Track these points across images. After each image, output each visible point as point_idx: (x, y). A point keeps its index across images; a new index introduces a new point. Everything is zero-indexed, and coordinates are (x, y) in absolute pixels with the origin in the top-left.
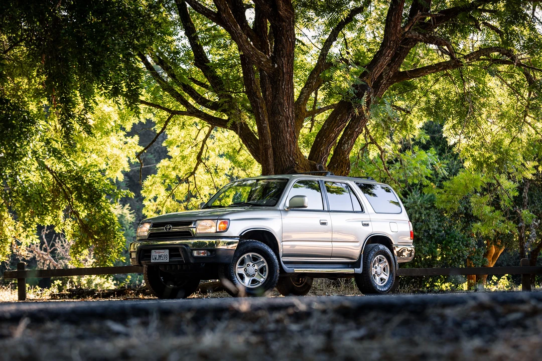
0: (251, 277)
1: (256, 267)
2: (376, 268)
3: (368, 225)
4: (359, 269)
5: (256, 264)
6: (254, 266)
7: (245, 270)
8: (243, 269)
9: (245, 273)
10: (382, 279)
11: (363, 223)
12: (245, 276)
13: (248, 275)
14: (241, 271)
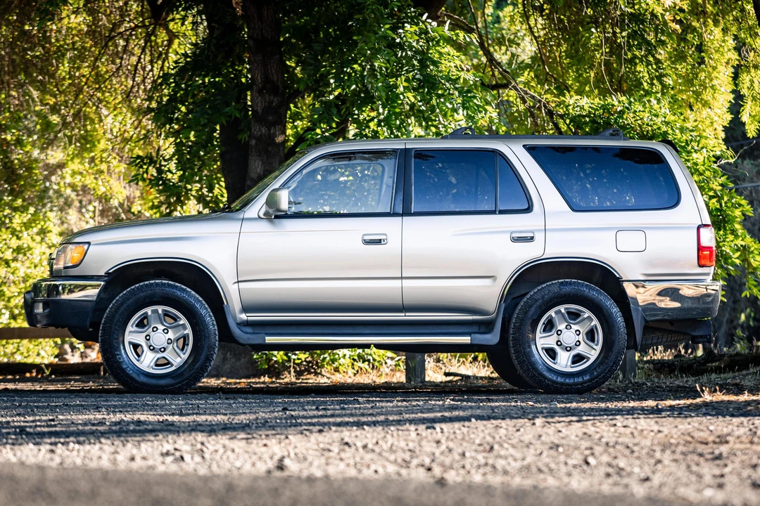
0: (157, 352)
1: (171, 335)
2: (559, 333)
3: (532, 238)
4: (488, 336)
5: (170, 328)
6: (166, 331)
7: (148, 338)
8: (145, 334)
9: (147, 344)
10: (578, 359)
11: (515, 235)
12: (146, 348)
13: (152, 349)
14: (140, 339)
